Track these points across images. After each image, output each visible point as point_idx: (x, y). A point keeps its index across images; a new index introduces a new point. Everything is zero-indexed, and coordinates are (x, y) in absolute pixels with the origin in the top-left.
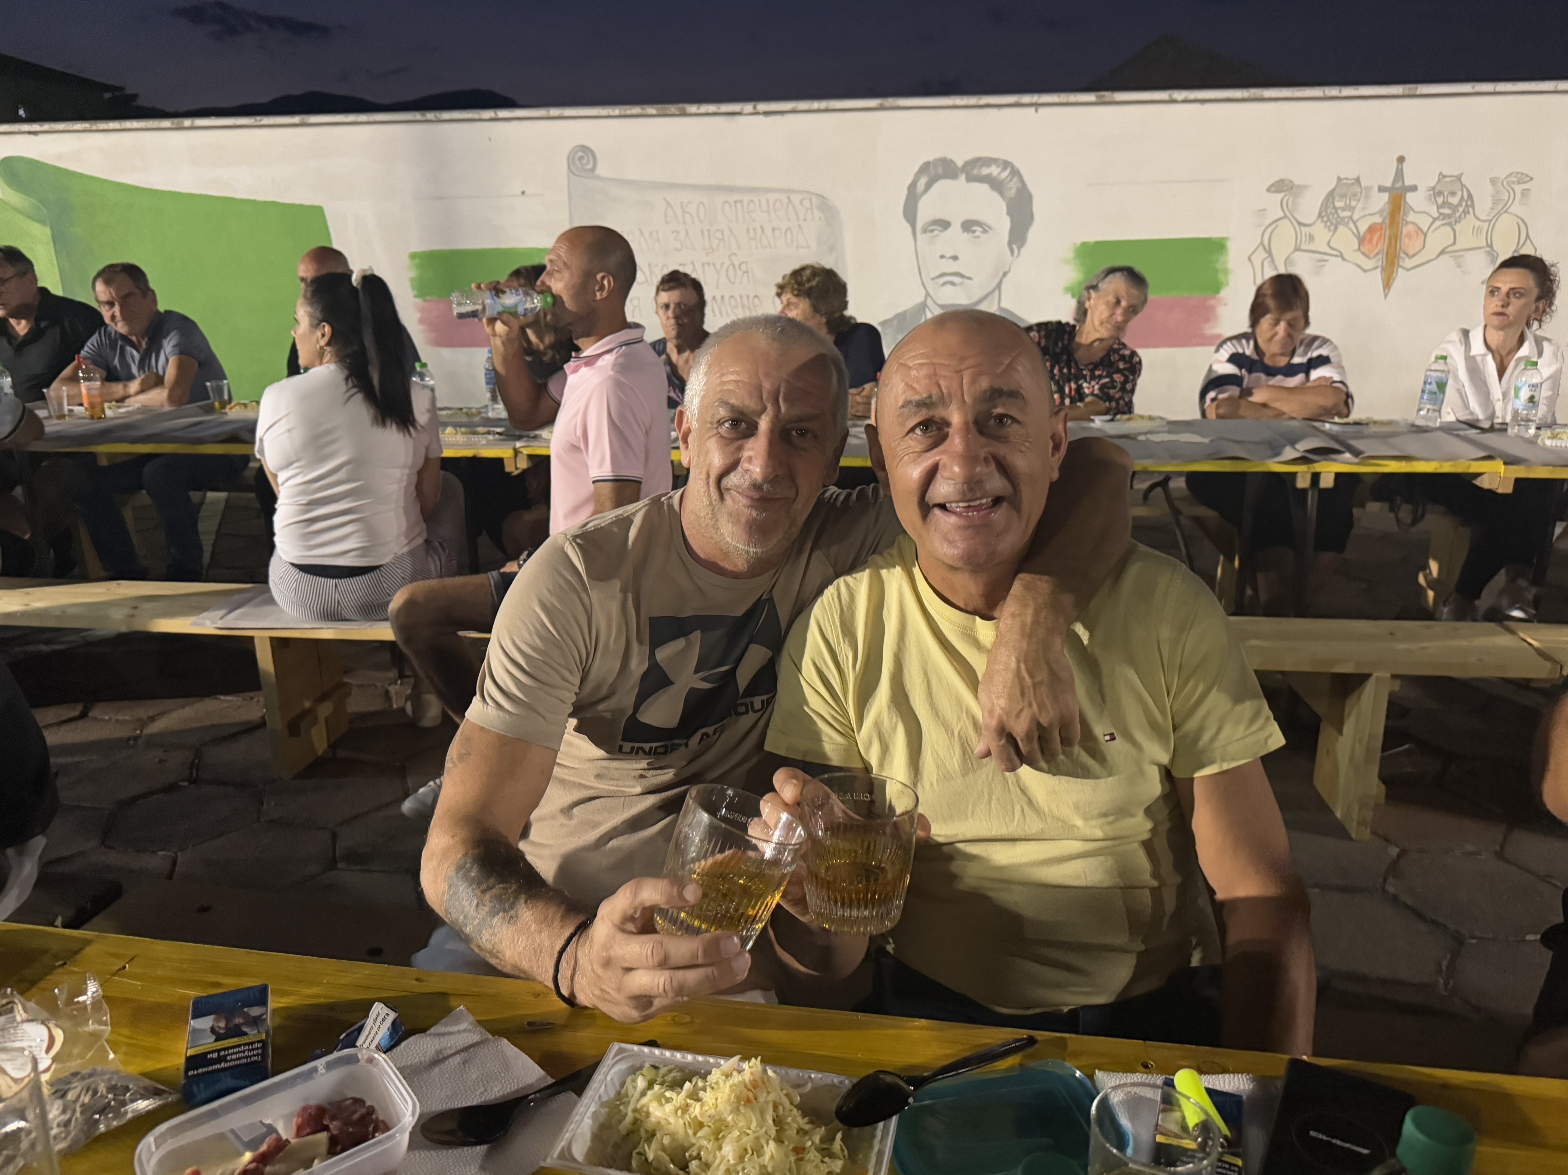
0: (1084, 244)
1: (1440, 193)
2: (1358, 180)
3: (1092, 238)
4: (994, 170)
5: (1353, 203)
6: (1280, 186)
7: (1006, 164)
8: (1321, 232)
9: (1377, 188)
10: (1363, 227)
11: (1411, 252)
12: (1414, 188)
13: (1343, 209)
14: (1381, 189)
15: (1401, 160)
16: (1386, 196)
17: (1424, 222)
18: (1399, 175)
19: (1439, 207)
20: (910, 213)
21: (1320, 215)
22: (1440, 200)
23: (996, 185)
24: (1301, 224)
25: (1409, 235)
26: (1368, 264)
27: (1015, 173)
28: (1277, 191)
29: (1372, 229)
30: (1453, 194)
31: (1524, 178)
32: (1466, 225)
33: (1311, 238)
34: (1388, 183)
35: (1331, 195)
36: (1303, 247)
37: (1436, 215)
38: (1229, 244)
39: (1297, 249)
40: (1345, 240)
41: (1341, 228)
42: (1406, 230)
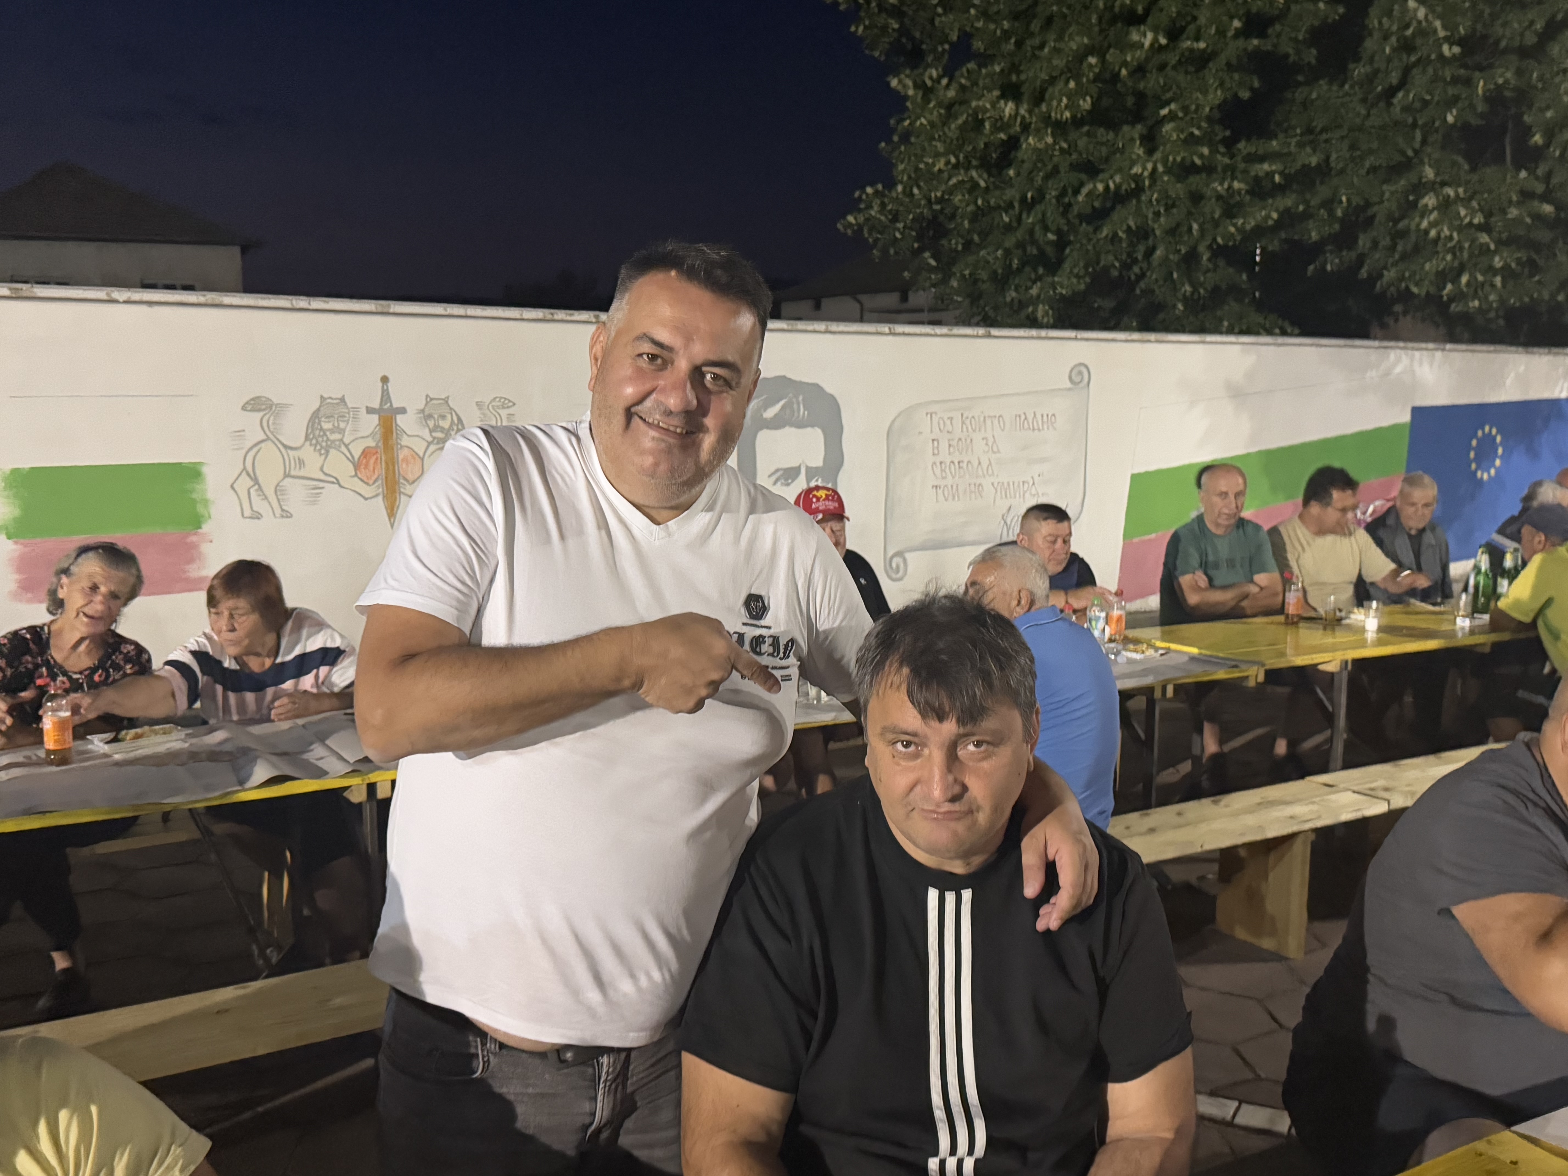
0: (15, 471)
1: (430, 416)
2: (342, 400)
3: (27, 465)
9: (364, 410)
11: (411, 477)
12: (403, 411)
14: (370, 411)
15: (385, 380)
16: (375, 419)
17: (419, 447)
18: (386, 396)
19: (431, 431)
22: (431, 423)
25: (406, 460)
29: (365, 453)
30: (443, 417)
31: (507, 404)
34: (376, 405)
35: (316, 415)
37: (430, 439)
38: (205, 470)
39: (287, 475)
41: (333, 452)
42: (402, 454)
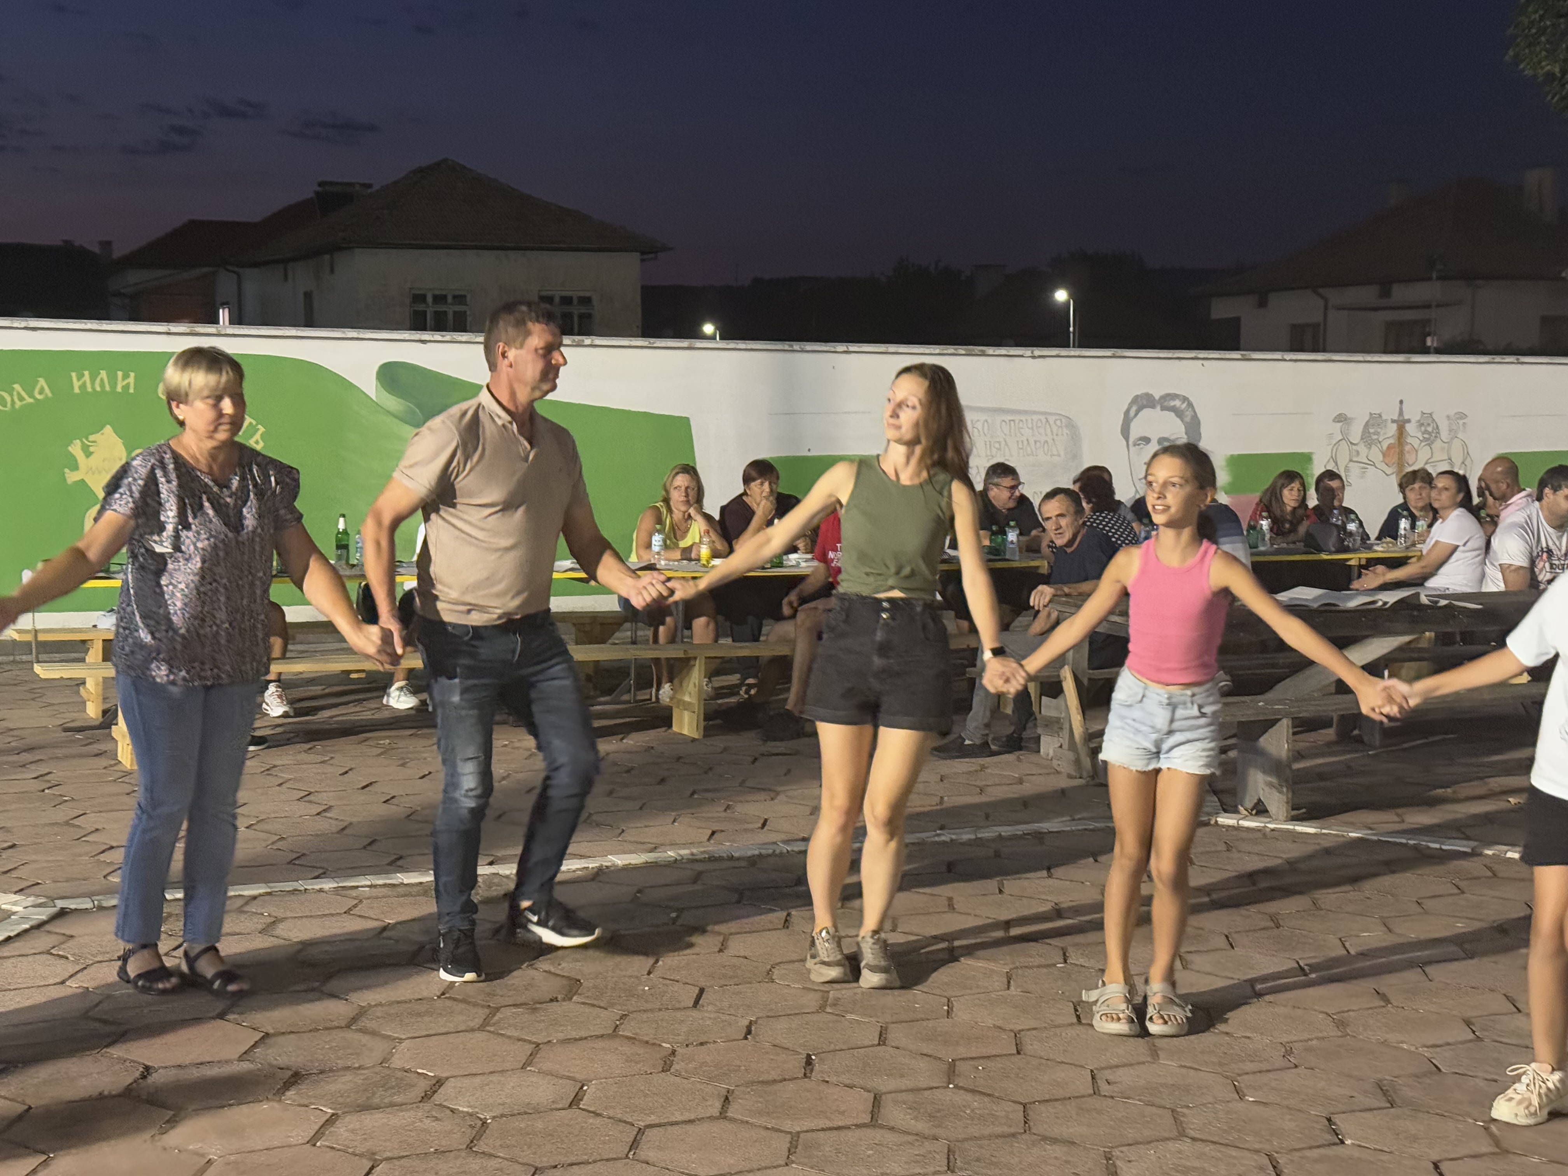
0: (1232, 456)
1: (1422, 424)
2: (1380, 415)
3: (1236, 453)
4: (1177, 403)
5: (1379, 430)
6: (1341, 418)
7: (1185, 399)
8: (1362, 448)
9: (1390, 421)
10: (1385, 446)
11: (1410, 463)
12: (1409, 421)
13: (1374, 434)
14: (1393, 421)
15: (1401, 402)
16: (1395, 426)
17: (1416, 443)
18: (1401, 413)
19: (1423, 433)
20: (1125, 431)
21: (1362, 439)
22: (1423, 429)
23: (1179, 413)
24: (1351, 443)
25: (1408, 452)
26: (1389, 471)
27: (1190, 405)
28: (1338, 422)
29: (1390, 447)
30: (1429, 425)
31: (1463, 416)
32: (1437, 444)
33: (1358, 453)
34: (1396, 417)
35: (1367, 425)
36: (1354, 459)
37: (1421, 438)
38: (1314, 457)
39: (1351, 461)
40: (1376, 454)
41: (1374, 447)
42: (1407, 448)
